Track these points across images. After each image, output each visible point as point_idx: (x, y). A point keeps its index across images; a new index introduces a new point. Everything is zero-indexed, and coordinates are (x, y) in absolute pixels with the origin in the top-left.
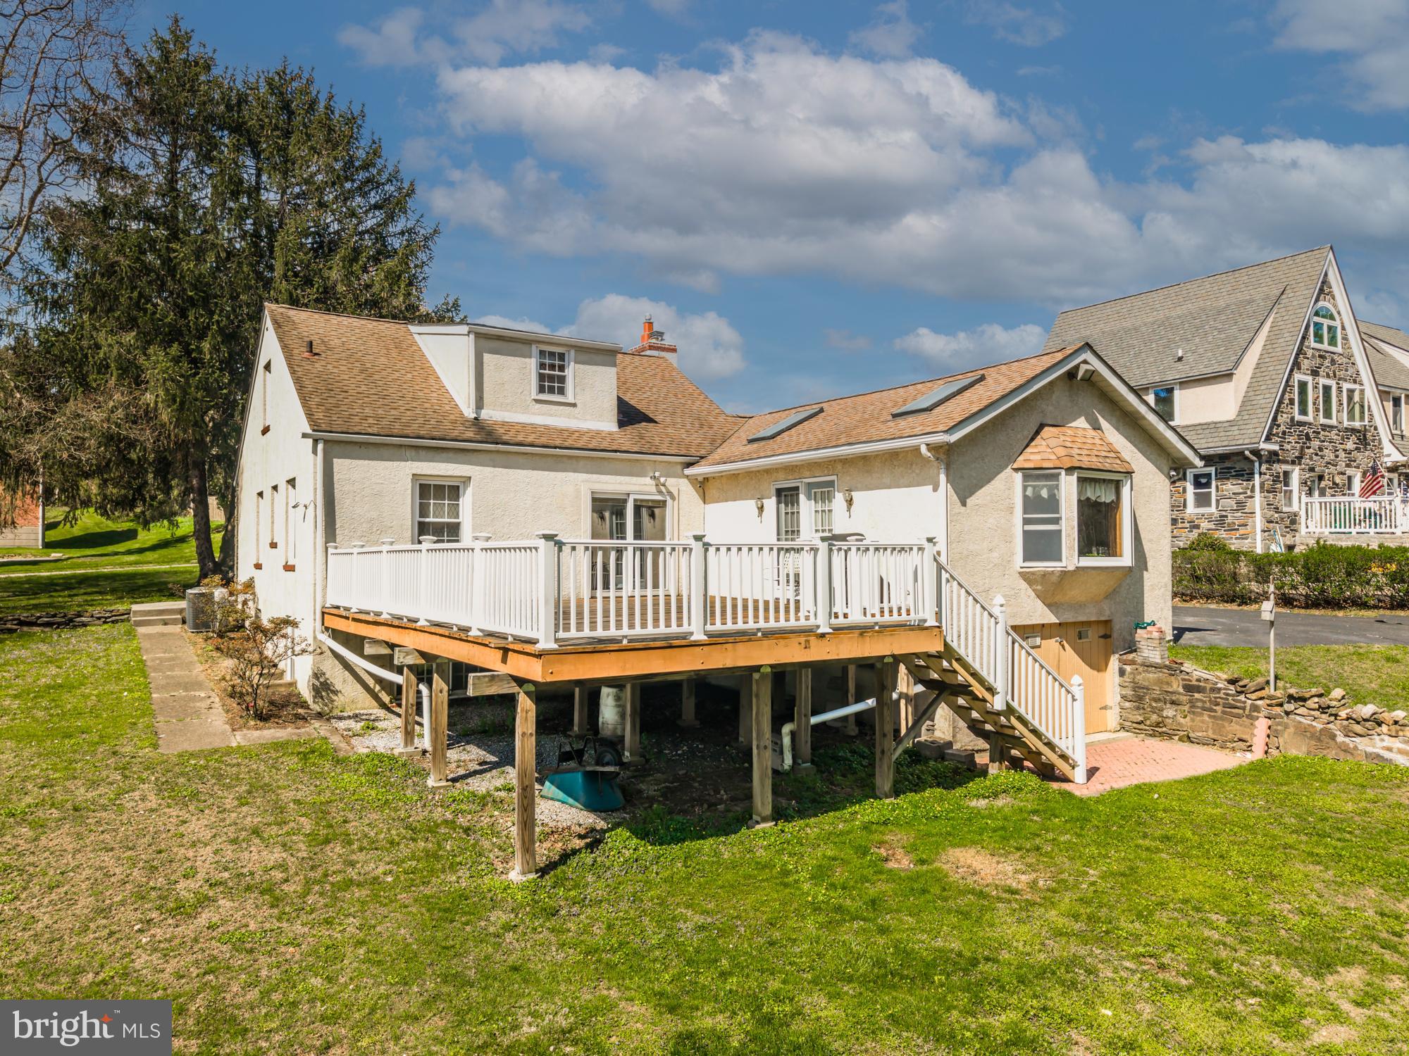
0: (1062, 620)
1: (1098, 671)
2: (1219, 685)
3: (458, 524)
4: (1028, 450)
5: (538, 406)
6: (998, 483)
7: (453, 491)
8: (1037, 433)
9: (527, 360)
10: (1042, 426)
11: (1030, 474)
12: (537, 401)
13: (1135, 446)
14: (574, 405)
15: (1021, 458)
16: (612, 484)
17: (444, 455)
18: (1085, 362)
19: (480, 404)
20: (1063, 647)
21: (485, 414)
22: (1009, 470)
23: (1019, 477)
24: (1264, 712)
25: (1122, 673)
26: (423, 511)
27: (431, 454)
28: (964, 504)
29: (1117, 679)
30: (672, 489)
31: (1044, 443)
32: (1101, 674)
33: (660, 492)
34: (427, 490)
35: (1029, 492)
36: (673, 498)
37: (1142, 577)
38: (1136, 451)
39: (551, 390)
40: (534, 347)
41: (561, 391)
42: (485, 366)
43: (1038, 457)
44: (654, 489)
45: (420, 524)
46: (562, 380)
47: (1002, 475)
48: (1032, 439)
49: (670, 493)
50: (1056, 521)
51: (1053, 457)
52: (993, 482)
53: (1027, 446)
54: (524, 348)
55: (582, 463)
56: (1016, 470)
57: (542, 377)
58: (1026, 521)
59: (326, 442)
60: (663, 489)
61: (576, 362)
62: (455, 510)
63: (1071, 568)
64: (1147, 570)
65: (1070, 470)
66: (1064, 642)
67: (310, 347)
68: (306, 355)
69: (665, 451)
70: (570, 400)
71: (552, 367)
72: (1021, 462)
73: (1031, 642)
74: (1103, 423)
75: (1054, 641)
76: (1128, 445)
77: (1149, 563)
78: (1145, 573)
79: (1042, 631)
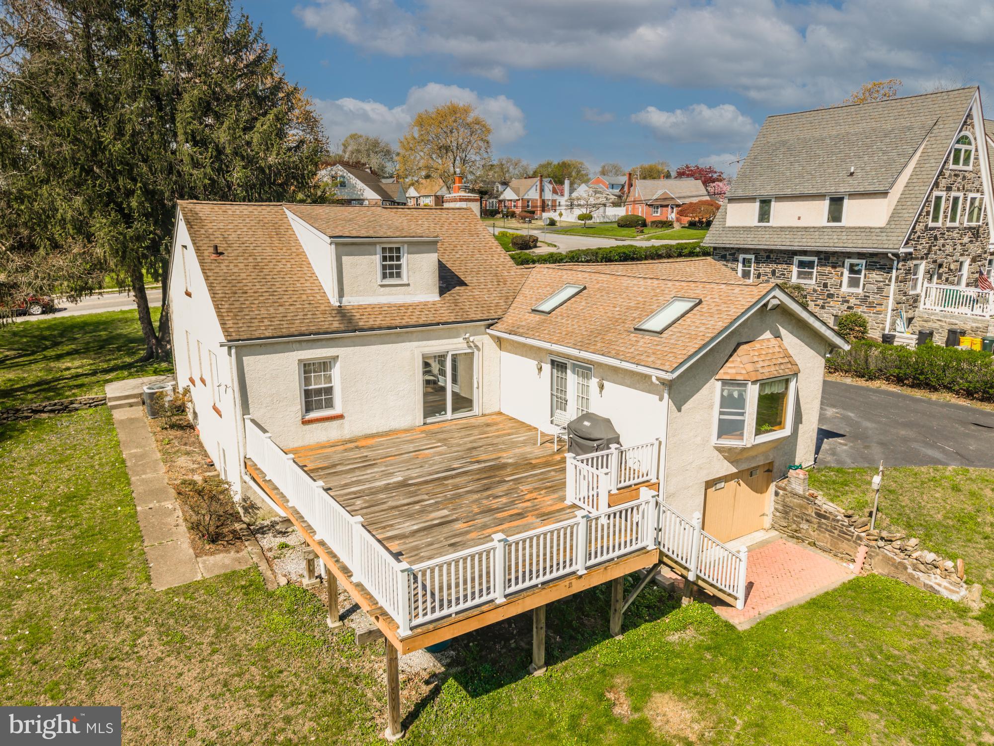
0: (740, 469)
1: (761, 493)
2: (839, 518)
3: (331, 388)
4: (728, 365)
5: (383, 289)
6: (704, 391)
7: (325, 365)
8: (735, 350)
9: (373, 257)
10: (739, 345)
11: (725, 382)
12: (382, 286)
14: (408, 285)
15: (722, 371)
16: (436, 346)
17: (319, 343)
18: (774, 297)
19: (341, 294)
20: (739, 484)
21: (345, 301)
22: (713, 379)
23: (719, 383)
24: (865, 542)
25: (777, 494)
26: (307, 381)
27: (310, 344)
28: (679, 410)
29: (773, 497)
30: (477, 344)
31: (739, 359)
32: (763, 495)
33: (470, 347)
34: (307, 368)
35: (725, 393)
36: (479, 350)
37: (798, 429)
38: (803, 344)
39: (392, 275)
40: (377, 247)
41: (399, 275)
42: (344, 266)
43: (733, 371)
44: (465, 345)
45: (306, 391)
46: (399, 267)
47: (708, 385)
48: (731, 356)
49: (476, 346)
50: (742, 414)
51: (744, 372)
52: (700, 392)
53: (727, 361)
54: (371, 248)
55: (415, 335)
56: (718, 380)
57: (384, 268)
58: (721, 413)
59: (236, 347)
60: (472, 344)
61: (408, 253)
62: (329, 379)
63: (749, 446)
65: (754, 382)
66: (741, 482)
67: (216, 247)
68: (214, 256)
69: (473, 316)
70: (405, 281)
71: (391, 258)
72: (721, 374)
73: (718, 486)
74: (783, 332)
75: (733, 482)
76: (799, 342)
77: (804, 418)
78: (800, 426)
79: (727, 478)
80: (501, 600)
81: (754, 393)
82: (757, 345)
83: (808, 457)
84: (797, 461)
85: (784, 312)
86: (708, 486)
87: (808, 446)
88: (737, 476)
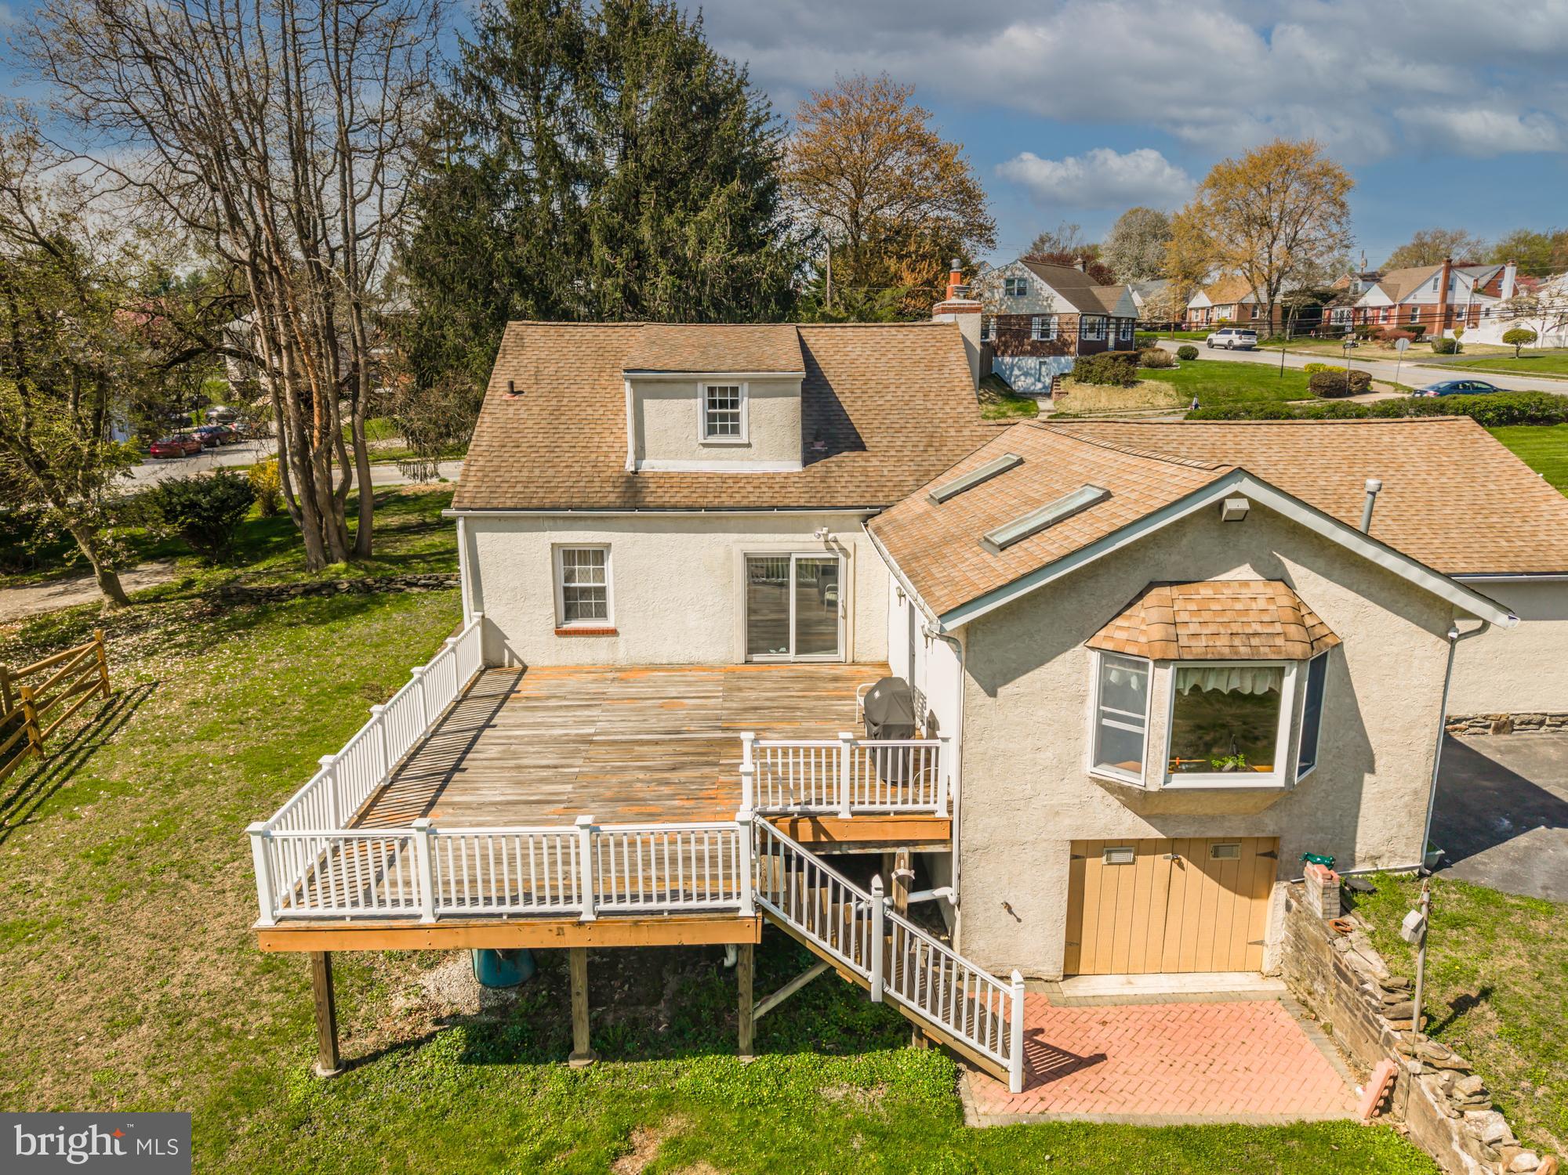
0: (1172, 835)
1: (1251, 897)
2: (1368, 987)
3: (604, 589)
4: (1119, 622)
5: (706, 450)
6: (1059, 667)
7: (598, 555)
8: (1140, 596)
9: (692, 401)
10: (1152, 585)
11: (1108, 656)
12: (705, 445)
13: (1369, 596)
14: (749, 445)
15: (1102, 633)
16: (769, 543)
17: (583, 523)
18: (1237, 495)
19: (640, 454)
20: (1181, 865)
21: (647, 466)
22: (1080, 648)
23: (1095, 657)
24: (1394, 1053)
25: (1288, 908)
26: (569, 578)
27: (568, 523)
28: (993, 694)
29: (1281, 912)
30: (844, 545)
31: (1143, 614)
32: (1255, 902)
33: (830, 549)
34: (572, 558)
35: (1114, 677)
36: (847, 555)
37: (1360, 782)
38: (1367, 602)
39: (724, 430)
40: (700, 386)
41: (736, 430)
42: (645, 413)
43: (1121, 635)
44: (822, 546)
45: (566, 589)
46: (735, 417)
47: (1068, 655)
48: (1130, 605)
49: (843, 549)
50: (1139, 722)
51: (1143, 639)
52: (1048, 665)
53: (1119, 614)
54: (689, 388)
55: (734, 523)
56: (1092, 648)
57: (711, 417)
58: (1102, 715)
59: (466, 518)
60: (834, 545)
61: (750, 397)
62: (600, 575)
63: (1152, 788)
64: (1372, 771)
65: (1161, 662)
66: (1184, 860)
67: (511, 384)
68: (507, 396)
69: (841, 500)
70: (743, 438)
71: (723, 404)
72: (1100, 639)
73: (1116, 857)
74: (1296, 571)
75: (1159, 857)
76: (1351, 595)
77: (1379, 765)
78: (1367, 777)
79: (1140, 847)
80: (428, 920)
81: (1162, 685)
82: (1204, 591)
83: (1400, 848)
84: (1361, 850)
85: (1297, 530)
86: (1081, 852)
87: (1400, 826)
88: (1173, 846)
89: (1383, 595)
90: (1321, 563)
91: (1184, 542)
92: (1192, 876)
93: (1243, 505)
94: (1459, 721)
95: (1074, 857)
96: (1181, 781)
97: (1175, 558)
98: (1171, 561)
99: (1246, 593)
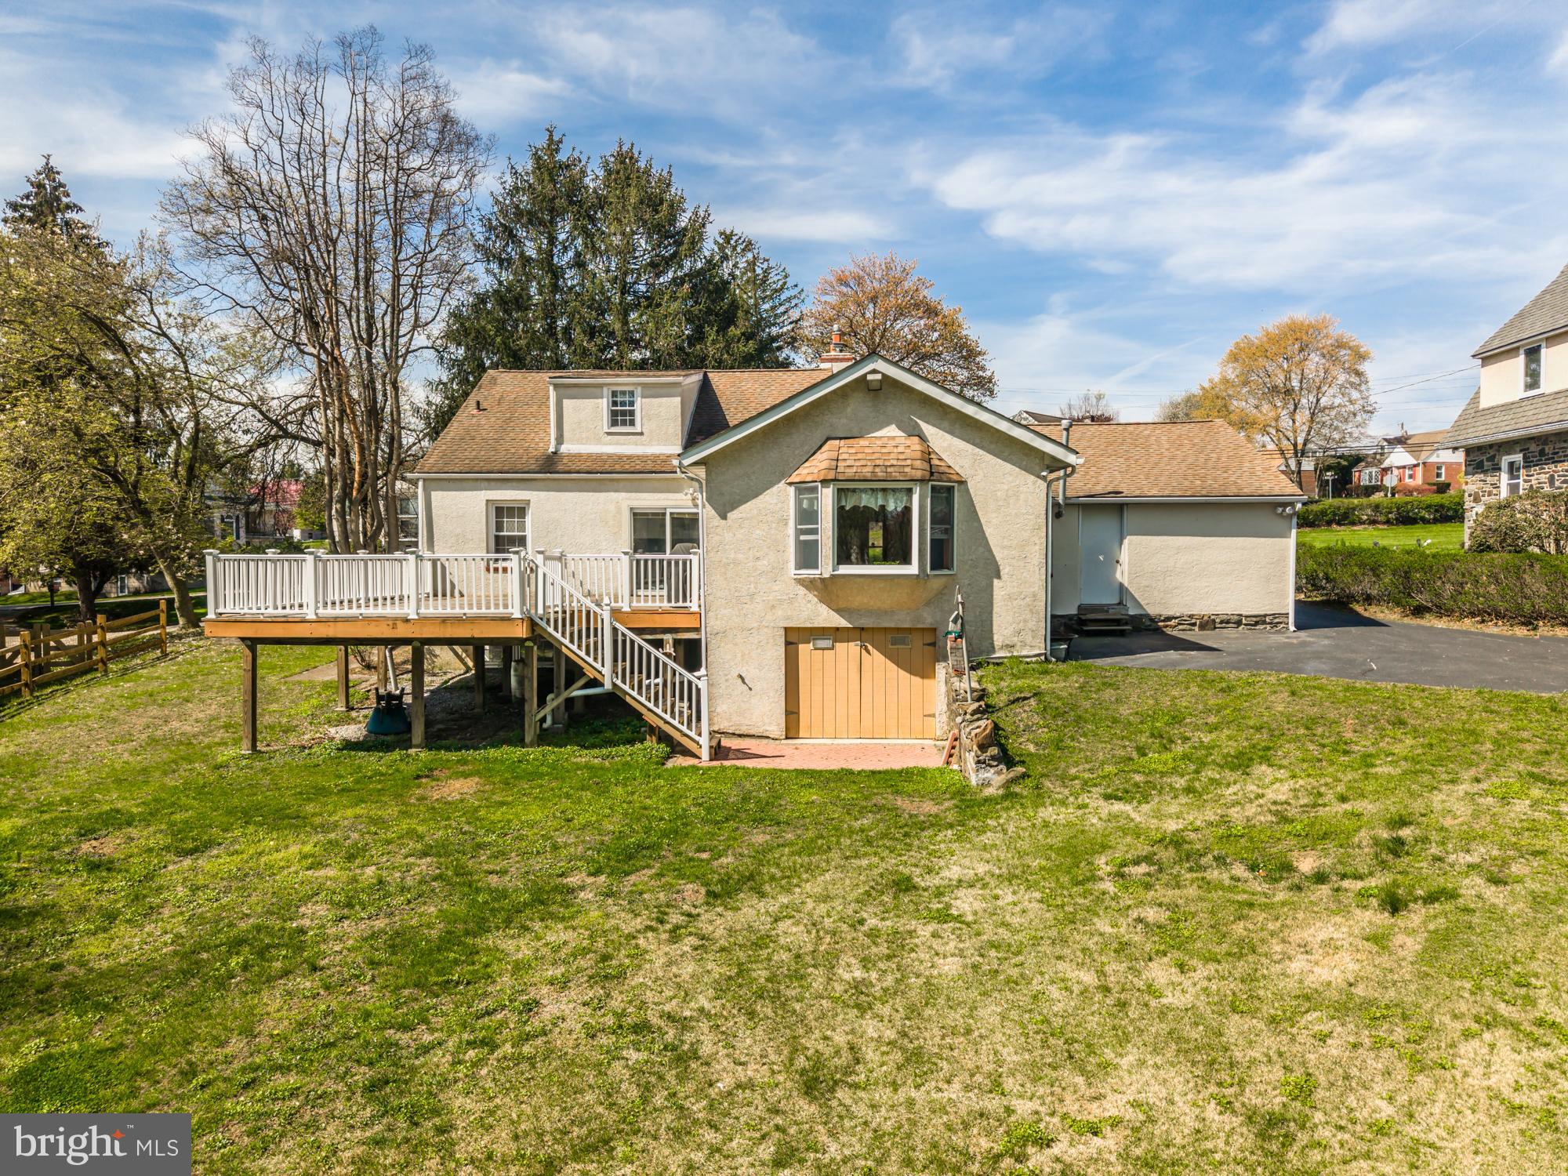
1: (923, 677)
3: (524, 536)
4: (807, 464)
5: (610, 437)
6: (768, 497)
7: (520, 511)
8: (820, 447)
9: (599, 401)
10: (828, 439)
11: (799, 487)
12: (609, 434)
13: (982, 448)
14: (641, 434)
15: (797, 472)
16: (649, 501)
17: (512, 483)
18: (874, 371)
19: (560, 440)
20: (868, 652)
21: (564, 449)
22: (782, 484)
23: (792, 490)
26: (499, 527)
27: (499, 483)
28: (724, 517)
29: (944, 686)
31: (819, 458)
32: (926, 681)
34: (502, 512)
35: (805, 505)
38: (981, 452)
39: (624, 423)
40: (605, 389)
41: (632, 423)
42: (565, 410)
43: (807, 471)
44: (690, 504)
45: (497, 537)
46: (632, 413)
47: (775, 489)
48: (813, 455)
50: (814, 532)
51: (818, 472)
52: (762, 496)
53: (808, 460)
54: (597, 391)
55: (622, 484)
56: (790, 484)
57: (614, 414)
58: (798, 531)
59: (425, 480)
61: (643, 397)
62: (522, 527)
63: (826, 575)
64: (999, 577)
65: (825, 482)
66: (870, 647)
67: (478, 403)
68: (475, 412)
70: (639, 430)
71: (623, 404)
72: (794, 478)
73: (822, 643)
74: (928, 429)
75: (851, 644)
76: (970, 447)
77: (1004, 572)
78: (996, 581)
79: (836, 634)
80: (311, 616)
81: (827, 499)
82: (863, 442)
83: (1029, 639)
84: (998, 640)
85: (926, 400)
86: (794, 638)
87: (1025, 621)
88: (860, 634)
89: (993, 446)
90: (946, 424)
91: (849, 410)
92: (876, 660)
93: (879, 377)
94: (1169, 619)
95: (788, 643)
96: (845, 570)
97: (844, 421)
98: (840, 421)
99: (893, 443)
